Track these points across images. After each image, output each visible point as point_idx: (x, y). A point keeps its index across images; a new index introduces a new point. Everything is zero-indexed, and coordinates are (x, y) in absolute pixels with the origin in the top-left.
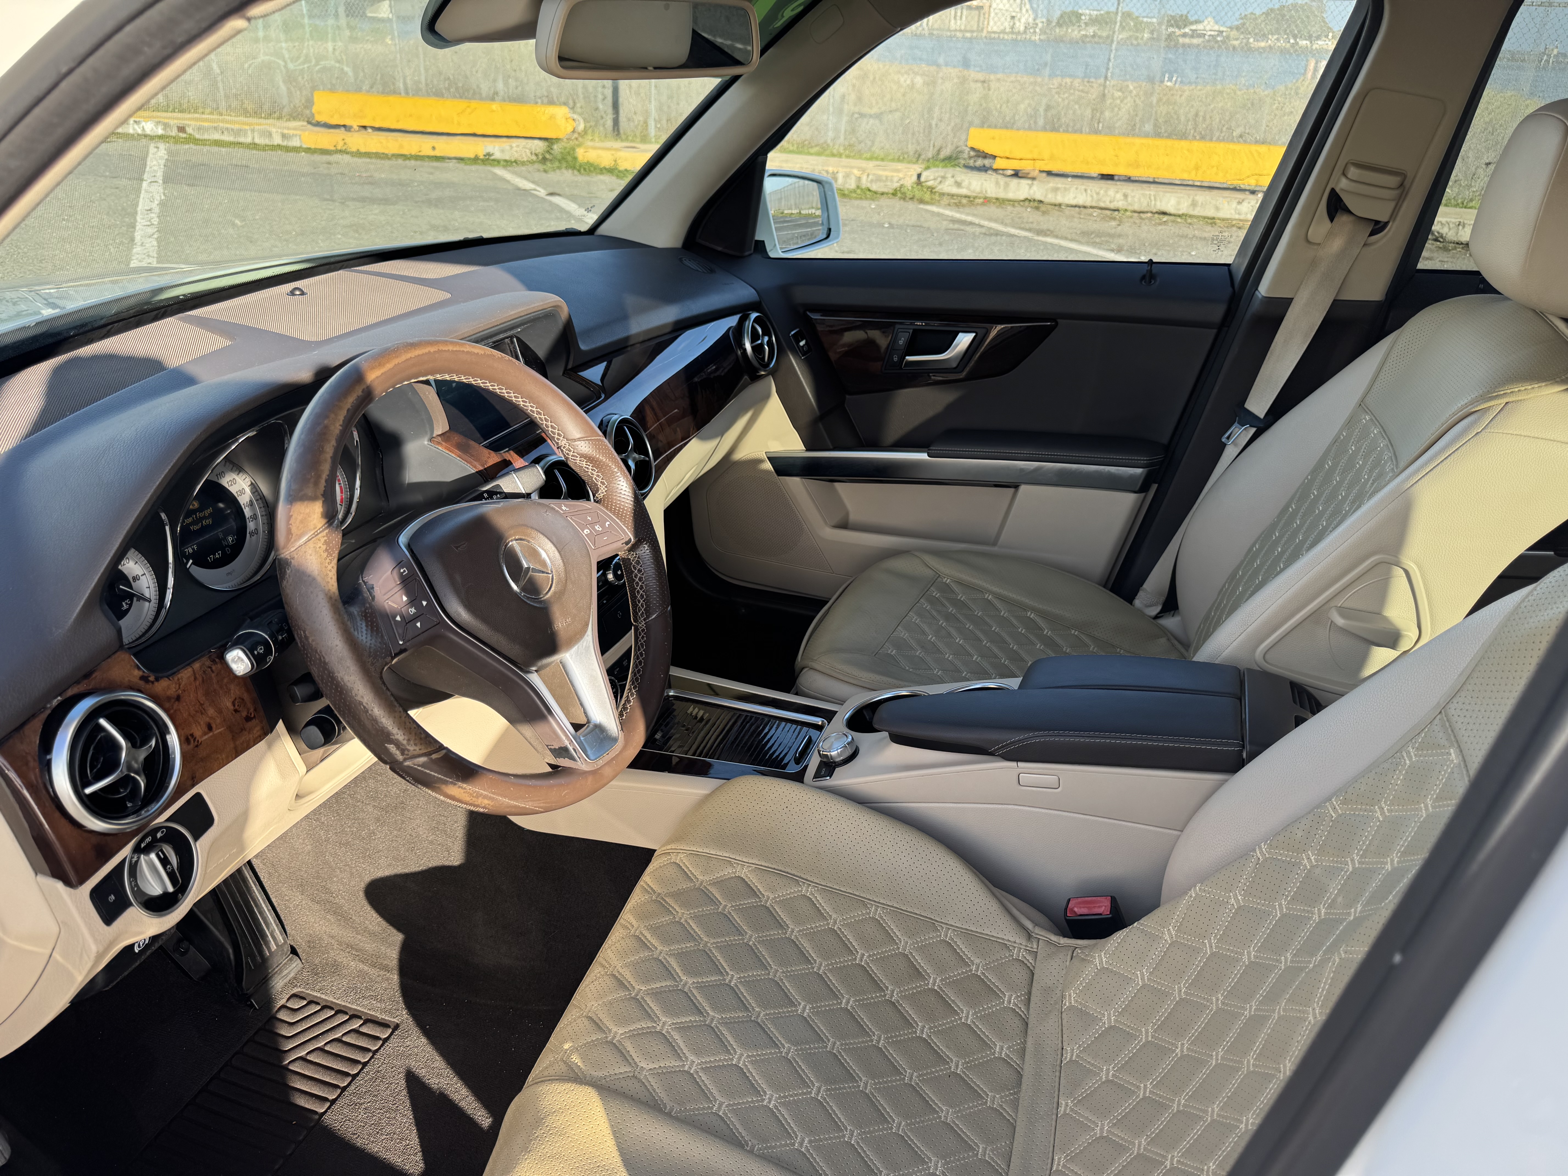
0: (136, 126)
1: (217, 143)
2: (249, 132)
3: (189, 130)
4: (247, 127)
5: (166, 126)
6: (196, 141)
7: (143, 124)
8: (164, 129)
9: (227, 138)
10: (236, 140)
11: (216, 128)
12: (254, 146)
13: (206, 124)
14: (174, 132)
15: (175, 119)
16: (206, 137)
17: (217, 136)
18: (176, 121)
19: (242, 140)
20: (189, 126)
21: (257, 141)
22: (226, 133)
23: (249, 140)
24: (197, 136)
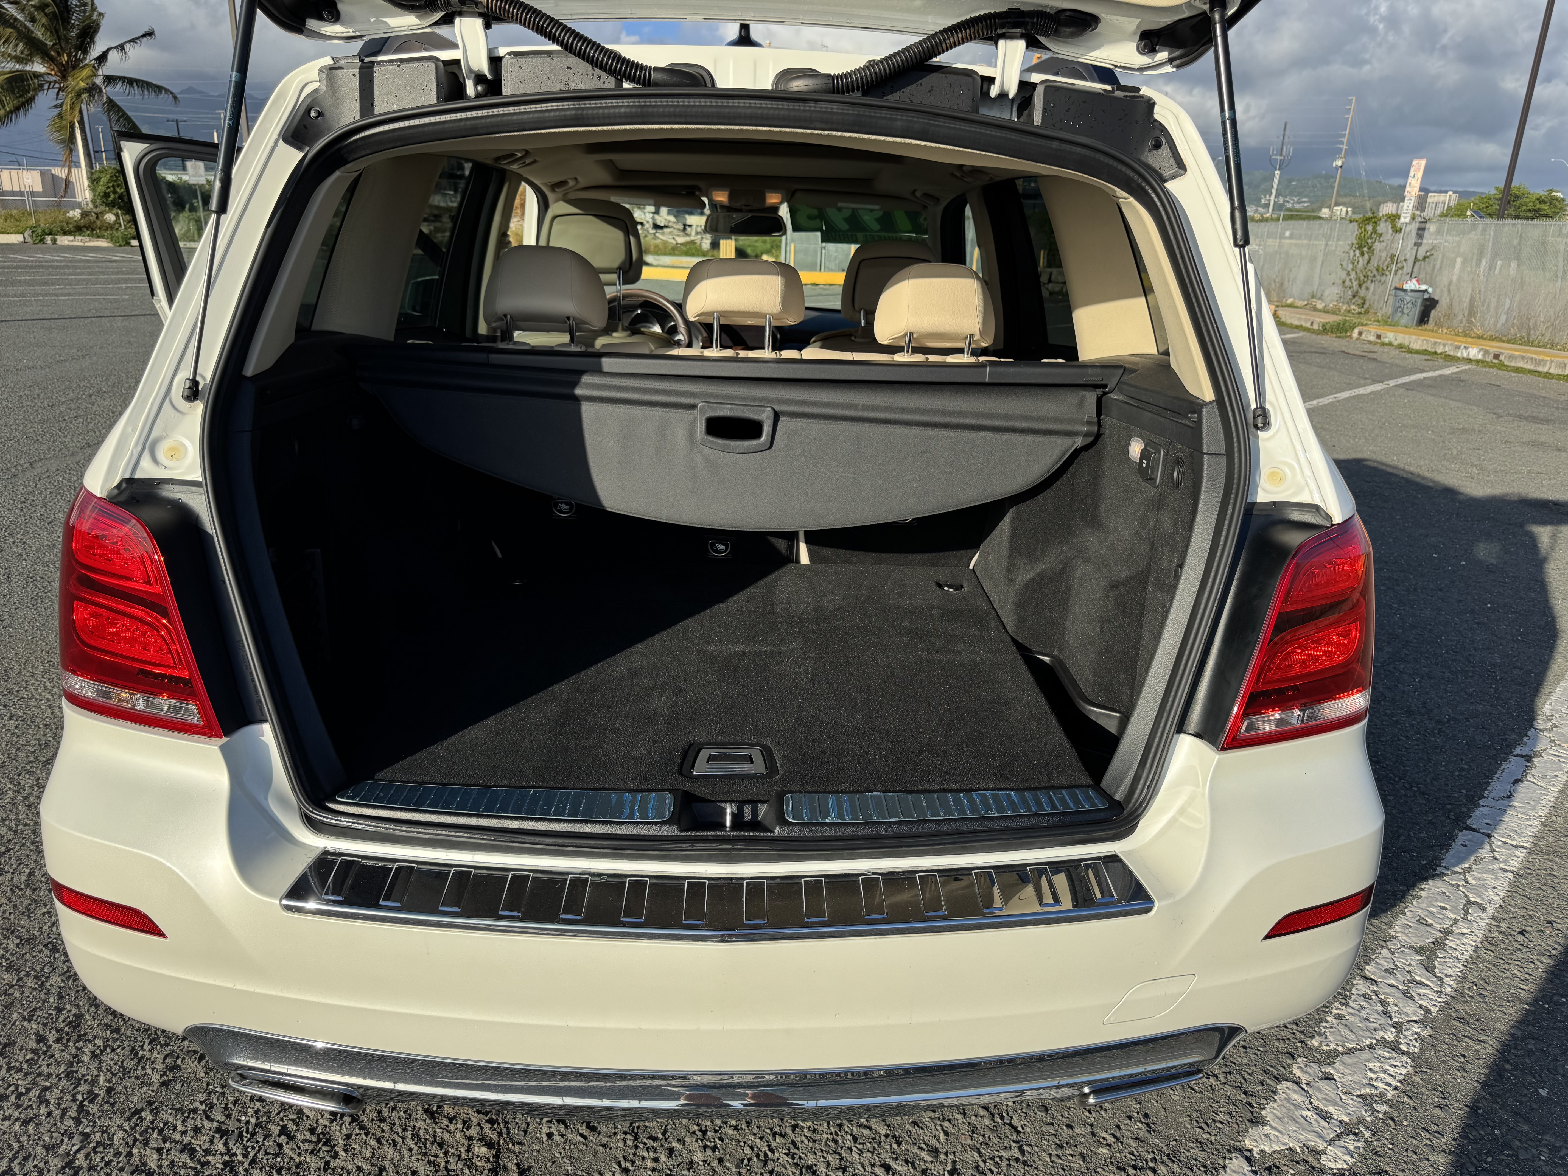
0: (1464, 351)
1: (1518, 370)
2: (1548, 363)
3: (1502, 358)
4: (1546, 358)
5: (1486, 352)
6: (1506, 368)
7: (1470, 349)
8: (1484, 355)
9: (1529, 366)
10: (1535, 369)
11: (1523, 358)
12: (1548, 375)
13: (1517, 353)
14: (1489, 359)
15: (1494, 347)
16: (1513, 364)
17: (1521, 364)
18: (1495, 349)
19: (1540, 369)
20: (1503, 354)
21: (1552, 371)
22: (1529, 362)
23: (1545, 370)
24: (1506, 363)
